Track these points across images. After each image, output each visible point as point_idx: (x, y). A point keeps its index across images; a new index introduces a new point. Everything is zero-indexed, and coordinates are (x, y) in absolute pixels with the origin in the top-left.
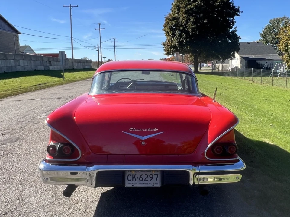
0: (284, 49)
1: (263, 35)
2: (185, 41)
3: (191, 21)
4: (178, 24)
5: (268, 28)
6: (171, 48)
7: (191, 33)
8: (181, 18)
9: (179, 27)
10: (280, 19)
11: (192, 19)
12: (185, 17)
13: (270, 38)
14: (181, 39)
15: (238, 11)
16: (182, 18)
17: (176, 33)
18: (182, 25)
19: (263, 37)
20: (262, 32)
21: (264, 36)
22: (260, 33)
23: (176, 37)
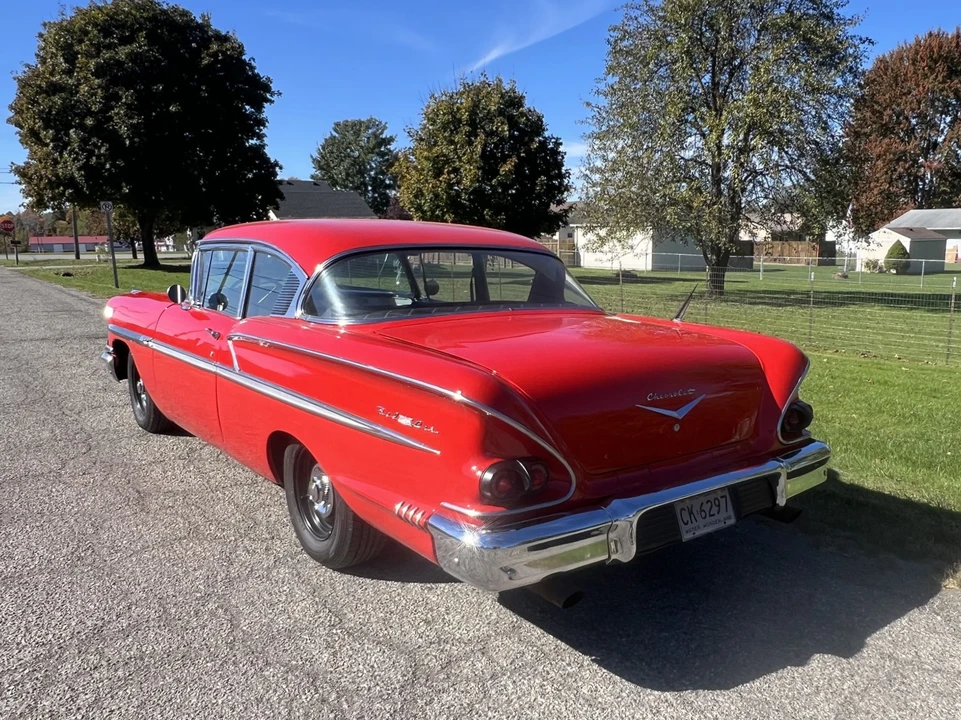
0: (411, 203)
1: (319, 162)
2: (108, 166)
3: (124, 100)
4: (73, 106)
5: (333, 145)
6: (52, 185)
7: (128, 143)
8: (84, 88)
9: (83, 117)
10: (361, 123)
11: (127, 96)
12: (99, 86)
13: (339, 172)
14: (94, 158)
15: (267, 88)
16: (88, 89)
17: (68, 135)
18: (90, 113)
19: (321, 168)
20: (316, 155)
21: (323, 164)
22: (312, 157)
23: (72, 151)
